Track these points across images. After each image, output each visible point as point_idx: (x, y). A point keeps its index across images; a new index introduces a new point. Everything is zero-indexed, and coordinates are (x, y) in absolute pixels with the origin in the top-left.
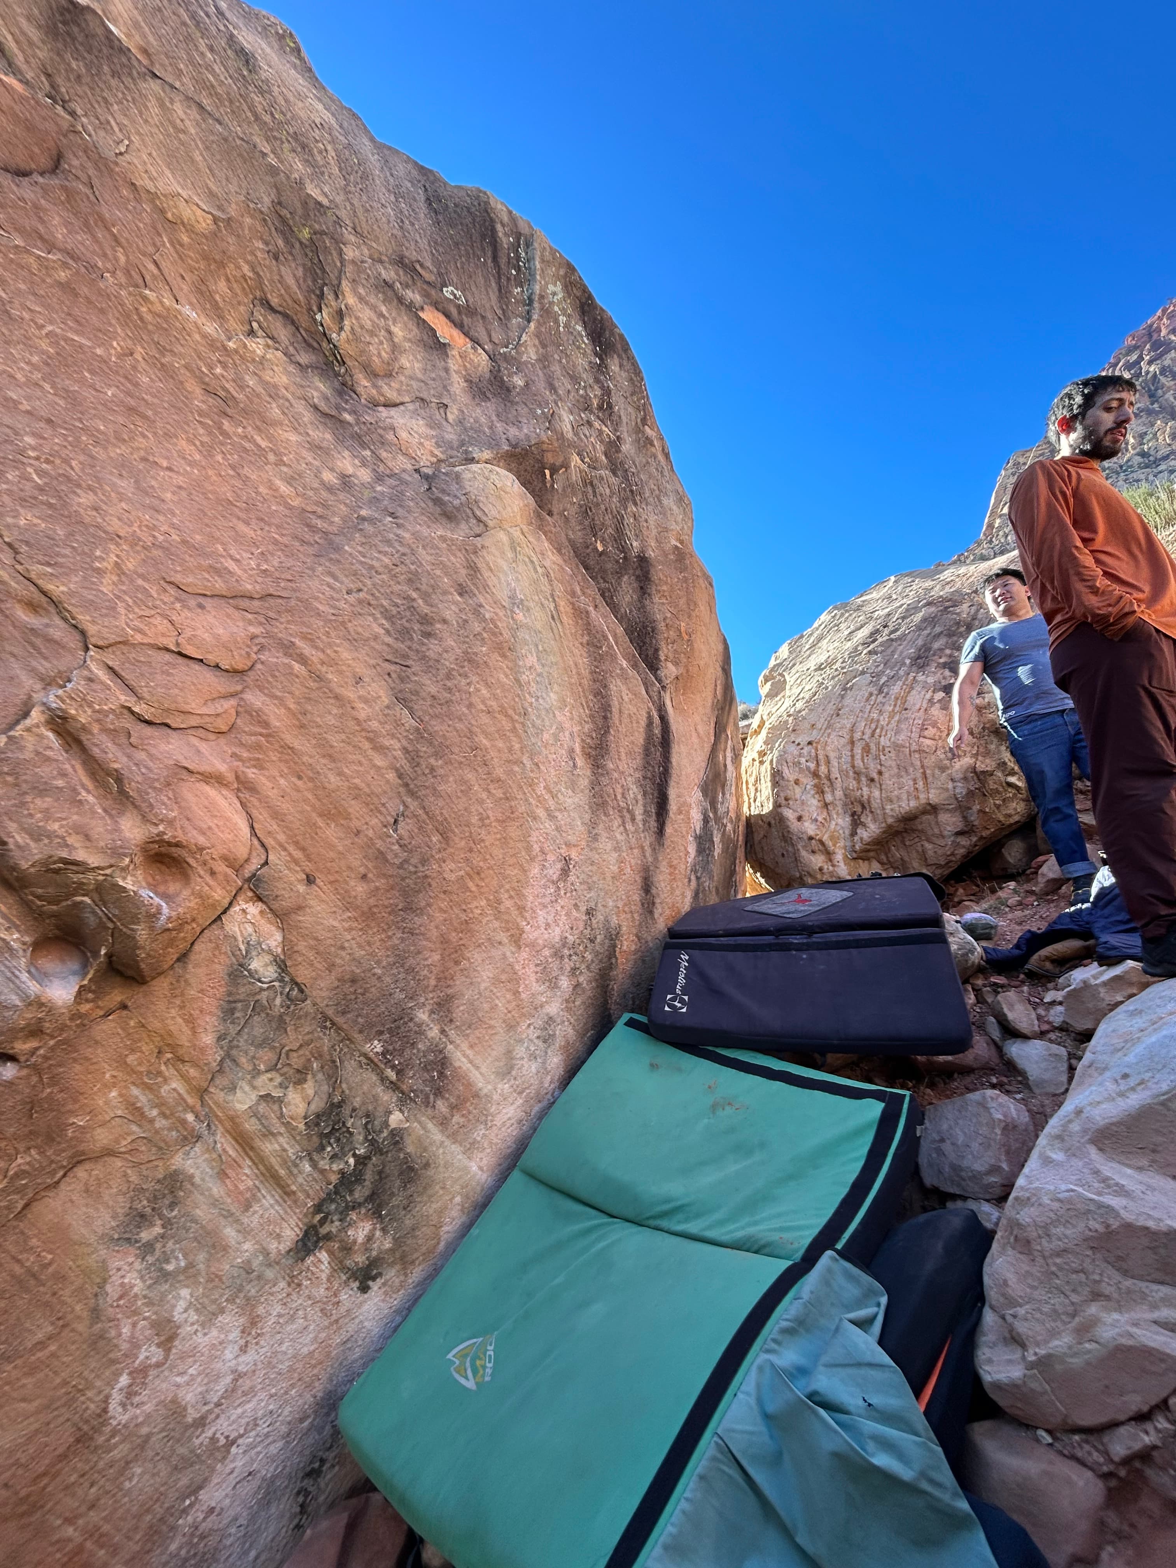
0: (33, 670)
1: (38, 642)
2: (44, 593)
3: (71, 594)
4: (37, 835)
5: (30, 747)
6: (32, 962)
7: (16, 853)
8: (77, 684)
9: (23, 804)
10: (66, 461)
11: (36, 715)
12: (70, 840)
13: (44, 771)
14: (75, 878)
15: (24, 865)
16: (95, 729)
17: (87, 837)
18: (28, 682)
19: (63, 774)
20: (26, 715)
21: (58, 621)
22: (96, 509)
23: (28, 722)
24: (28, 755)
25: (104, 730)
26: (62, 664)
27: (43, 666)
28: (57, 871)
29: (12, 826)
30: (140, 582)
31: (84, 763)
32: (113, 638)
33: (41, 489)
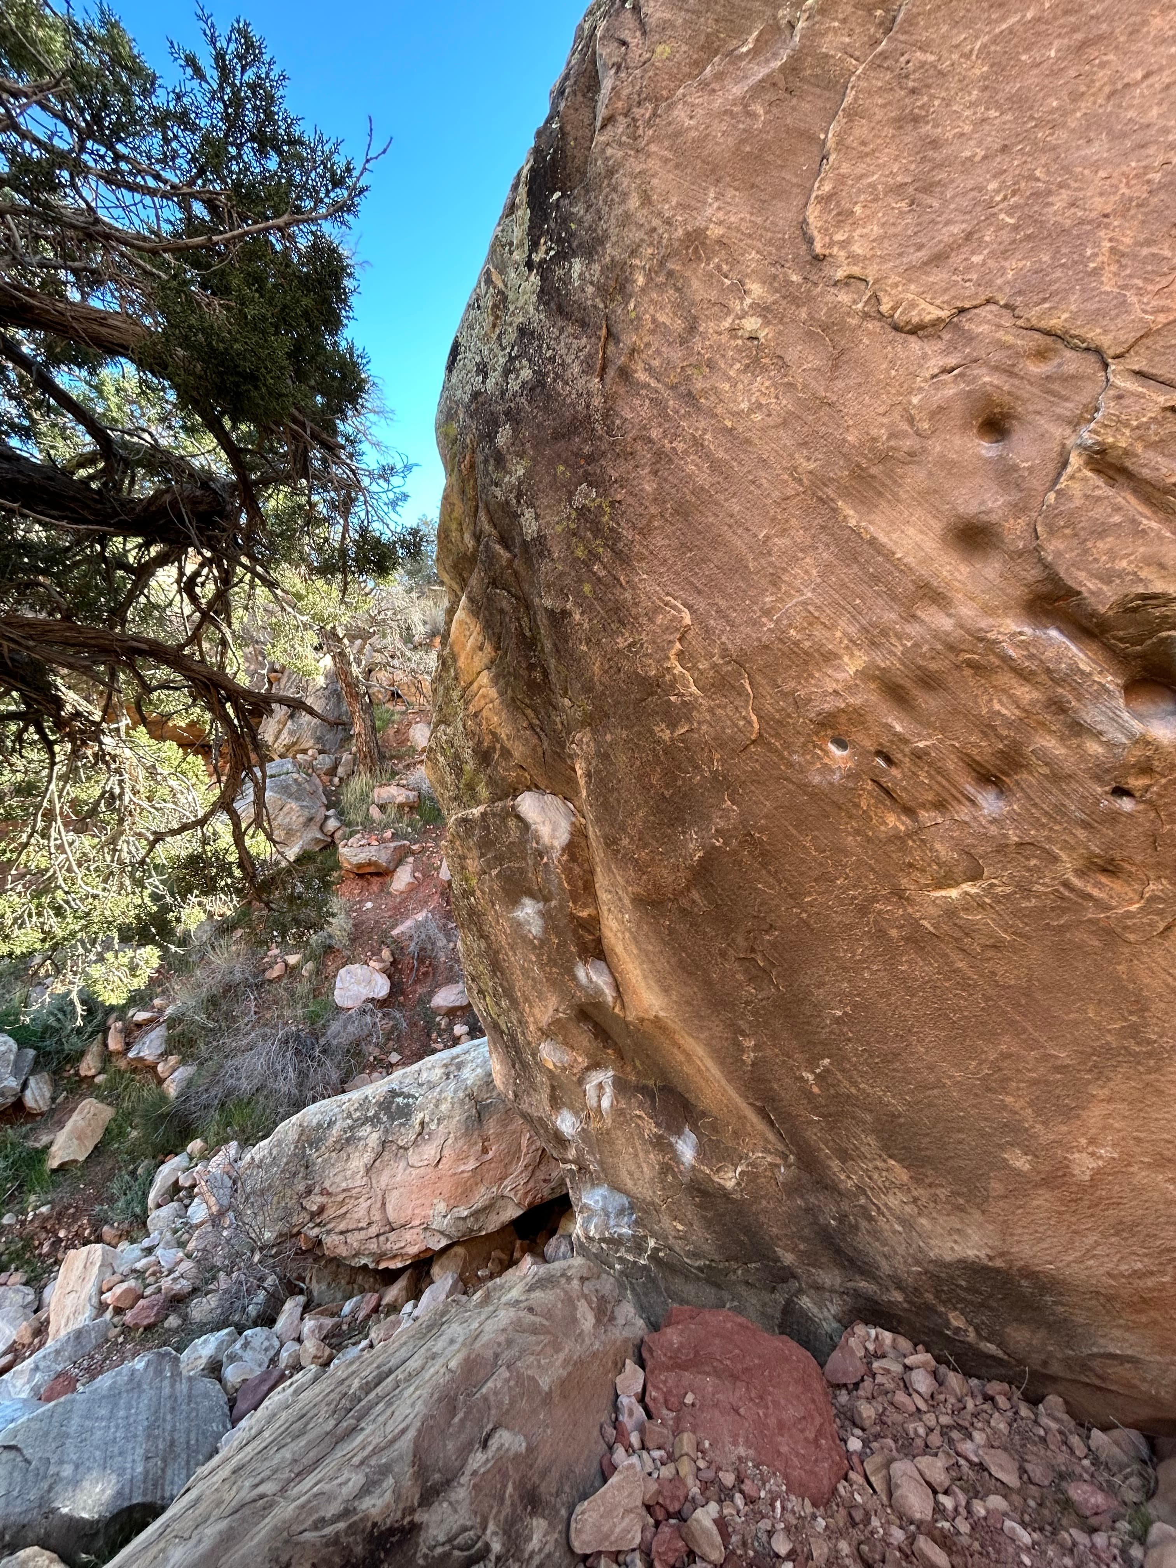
0: (1059, 418)
1: (1056, 387)
2: (1048, 333)
3: (1074, 317)
4: (1107, 577)
5: (1078, 493)
6: (1127, 705)
7: (1092, 600)
8: (1108, 407)
9: (1086, 551)
10: (1033, 178)
11: (1075, 461)
12: (1143, 574)
13: (1099, 512)
14: (1157, 612)
15: (1102, 609)
16: (1139, 448)
17: (1162, 566)
18: (1058, 431)
19: (1118, 509)
20: (1065, 464)
21: (1068, 354)
22: (1073, 205)
23: (1069, 470)
24: (1078, 503)
25: (1149, 446)
26: (1084, 398)
27: (1067, 409)
28: (1134, 610)
29: (1082, 575)
30: (1145, 251)
31: (1135, 491)
32: (1132, 337)
33: (1016, 228)
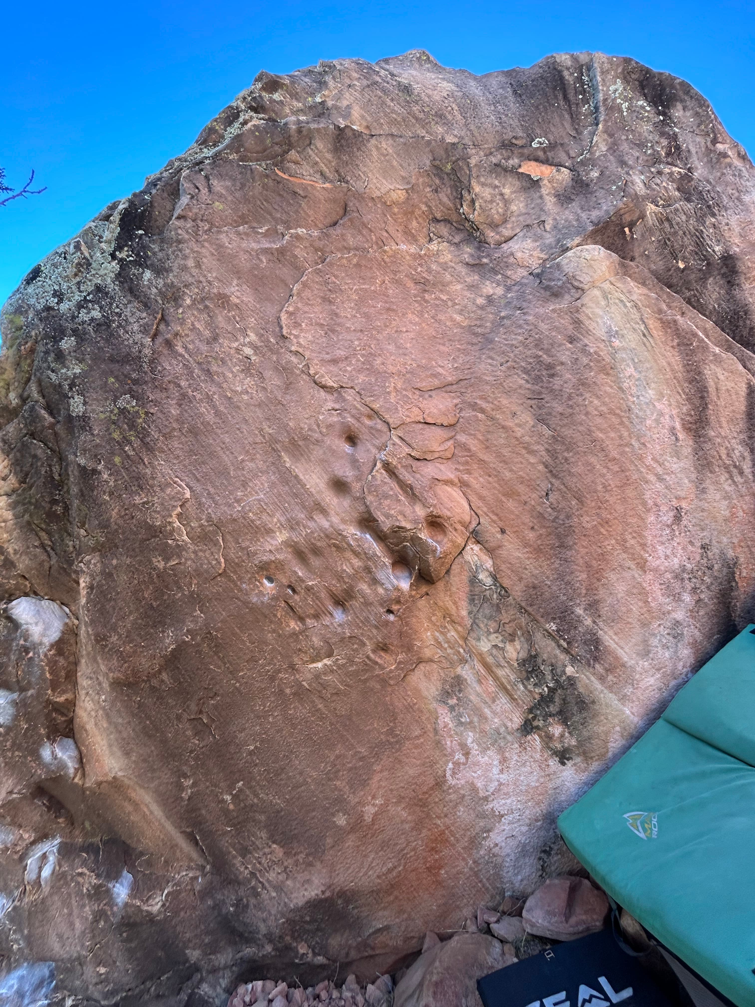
0: (374, 445)
1: (374, 432)
2: (372, 410)
3: (381, 407)
4: (388, 516)
5: (379, 479)
6: (393, 571)
7: (382, 525)
8: (390, 448)
9: (380, 504)
10: (370, 347)
11: (379, 465)
12: (399, 518)
13: (385, 488)
14: (403, 534)
15: (385, 530)
16: (399, 466)
17: (405, 516)
18: (374, 451)
19: (392, 489)
20: (375, 465)
21: (379, 421)
22: (383, 364)
23: (377, 468)
24: (379, 482)
25: (402, 466)
26: (383, 440)
27: (377, 442)
28: (396, 532)
29: (379, 513)
30: (404, 393)
31: (398, 483)
32: (399, 423)
33: (363, 363)
